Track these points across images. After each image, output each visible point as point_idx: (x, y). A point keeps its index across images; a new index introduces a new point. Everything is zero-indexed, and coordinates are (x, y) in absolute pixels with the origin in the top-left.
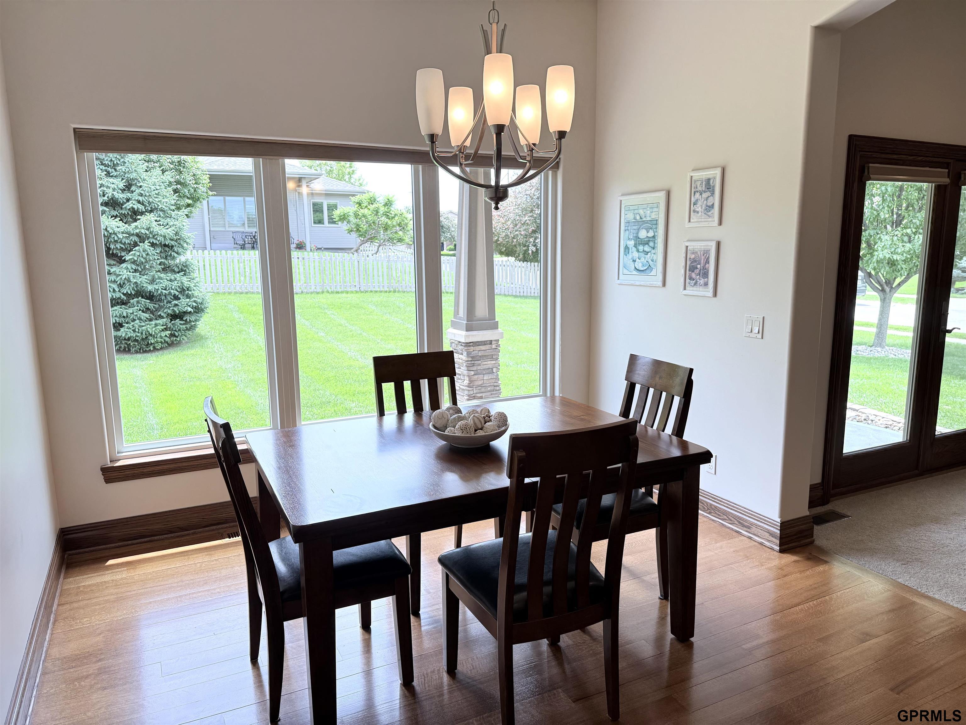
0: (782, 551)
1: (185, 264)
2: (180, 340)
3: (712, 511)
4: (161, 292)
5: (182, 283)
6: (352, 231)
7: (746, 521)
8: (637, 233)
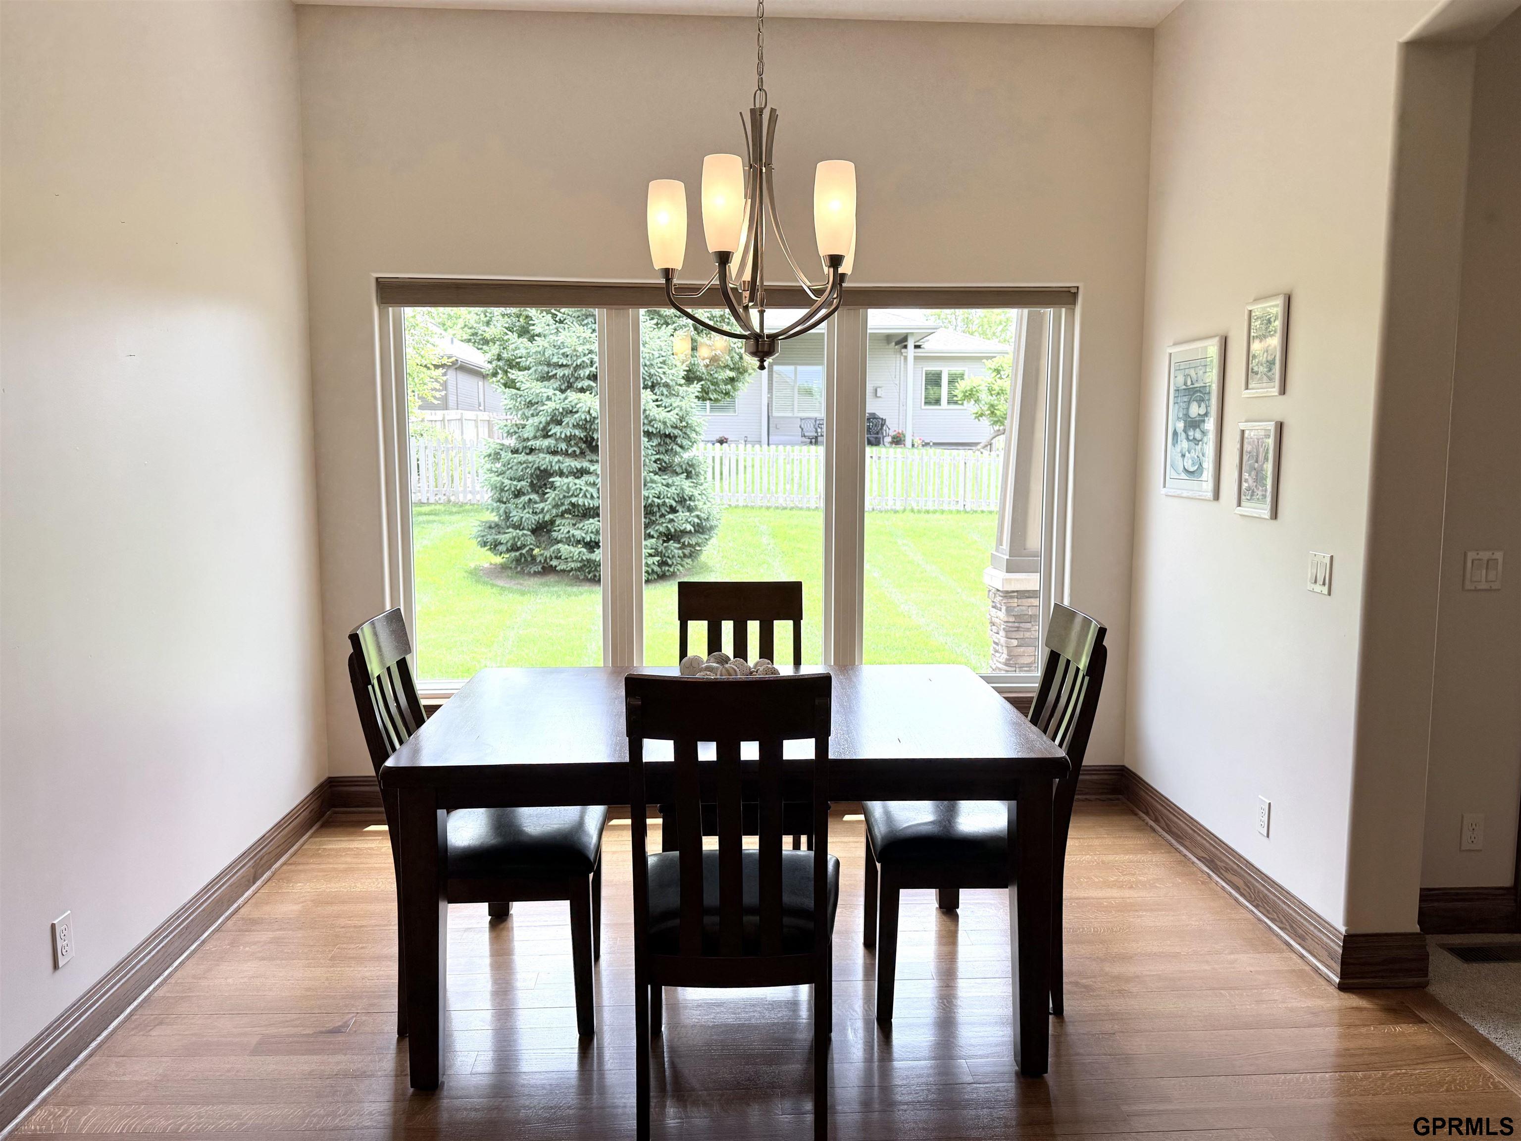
0: (1343, 987)
1: (690, 463)
2: (674, 572)
3: (1260, 904)
4: (653, 501)
5: (682, 489)
6: (982, 415)
7: (1301, 926)
8: (1188, 409)
